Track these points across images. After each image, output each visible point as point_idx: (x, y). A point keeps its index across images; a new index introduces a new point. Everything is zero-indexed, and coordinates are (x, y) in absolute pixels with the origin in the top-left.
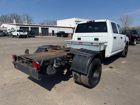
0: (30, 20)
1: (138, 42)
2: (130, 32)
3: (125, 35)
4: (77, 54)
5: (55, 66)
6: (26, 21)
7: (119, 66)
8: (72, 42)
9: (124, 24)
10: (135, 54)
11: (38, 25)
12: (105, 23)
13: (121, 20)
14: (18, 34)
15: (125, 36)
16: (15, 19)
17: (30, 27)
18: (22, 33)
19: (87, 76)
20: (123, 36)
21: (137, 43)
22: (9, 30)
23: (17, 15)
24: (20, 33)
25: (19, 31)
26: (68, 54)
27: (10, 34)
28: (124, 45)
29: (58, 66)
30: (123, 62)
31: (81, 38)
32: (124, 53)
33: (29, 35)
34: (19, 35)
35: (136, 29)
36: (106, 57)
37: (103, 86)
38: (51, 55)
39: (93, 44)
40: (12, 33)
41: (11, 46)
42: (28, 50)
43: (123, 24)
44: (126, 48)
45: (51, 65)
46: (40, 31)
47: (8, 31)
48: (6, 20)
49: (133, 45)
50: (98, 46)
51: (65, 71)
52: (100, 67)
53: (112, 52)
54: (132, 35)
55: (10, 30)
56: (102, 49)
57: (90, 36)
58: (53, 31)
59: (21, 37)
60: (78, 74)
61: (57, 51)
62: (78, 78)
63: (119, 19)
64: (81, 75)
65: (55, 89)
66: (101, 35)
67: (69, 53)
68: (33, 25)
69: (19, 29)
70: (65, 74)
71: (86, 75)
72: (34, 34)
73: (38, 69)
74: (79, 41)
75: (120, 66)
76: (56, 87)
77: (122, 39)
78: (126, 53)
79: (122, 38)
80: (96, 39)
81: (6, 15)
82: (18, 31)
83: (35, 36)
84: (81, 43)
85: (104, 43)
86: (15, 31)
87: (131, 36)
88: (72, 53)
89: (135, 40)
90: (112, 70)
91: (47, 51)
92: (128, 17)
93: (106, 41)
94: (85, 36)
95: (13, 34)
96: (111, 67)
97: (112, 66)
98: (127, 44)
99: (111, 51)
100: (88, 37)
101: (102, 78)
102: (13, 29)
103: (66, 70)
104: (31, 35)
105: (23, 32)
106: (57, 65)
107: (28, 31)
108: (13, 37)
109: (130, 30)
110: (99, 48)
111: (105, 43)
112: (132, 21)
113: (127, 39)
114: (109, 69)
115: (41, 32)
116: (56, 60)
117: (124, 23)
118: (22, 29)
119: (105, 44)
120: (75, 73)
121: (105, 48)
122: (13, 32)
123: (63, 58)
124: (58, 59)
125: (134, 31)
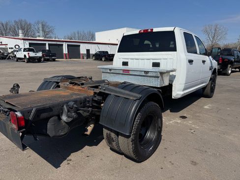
0: (49, 32)
1: (234, 70)
2: (220, 50)
3: (210, 57)
4: (112, 93)
5: (64, 118)
6: (41, 33)
7: (198, 114)
8: (110, 70)
9: (211, 39)
10: (229, 91)
11: (63, 40)
12: (172, 33)
13: (206, 31)
14: (25, 56)
15: (211, 59)
16: (23, 29)
17: (47, 43)
18: (32, 54)
19: (130, 139)
20: (207, 58)
21: (232, 72)
22: (10, 48)
23: (26, 23)
24: (28, 53)
25: (27, 50)
26: (95, 93)
27: (12, 56)
28: (209, 75)
29: (70, 120)
30: (206, 107)
31: (128, 62)
32: (208, 90)
33: (46, 58)
34: (27, 57)
35: (231, 47)
36: (173, 98)
37: (165, 157)
38: (60, 96)
39: (149, 75)
40: (15, 53)
41: (10, 76)
42: (18, 86)
43: (209, 39)
44: (213, 80)
45: (56, 118)
46: (65, 50)
47: (10, 51)
48: (7, 31)
49: (226, 74)
50: (158, 77)
51: (90, 128)
52: (159, 120)
53: (185, 89)
54: (224, 57)
55: (12, 48)
56: (166, 83)
57: (144, 59)
58: (88, 51)
59: (31, 60)
60: (113, 135)
61: (76, 87)
62: (114, 141)
63: (202, 31)
64: (120, 137)
65: (68, 164)
66: (165, 57)
67: (97, 91)
68: (53, 39)
69: (27, 46)
70: (88, 133)
71: (128, 137)
72: (54, 55)
73: (20, 128)
74: (125, 68)
75: (201, 115)
76: (70, 160)
77: (204, 64)
78: (212, 90)
79: (204, 62)
80: (156, 65)
81: (7, 23)
82: (25, 50)
83: (56, 60)
84: (126, 72)
85: (168, 72)
86: (20, 50)
87: (223, 60)
88: (103, 91)
89: (229, 66)
90: (185, 122)
91: (59, 87)
92: (218, 26)
93: (174, 67)
94: (136, 59)
95: (17, 56)
96: (184, 117)
97: (185, 115)
98: (214, 72)
99: (183, 87)
100: (141, 60)
101: (164, 140)
102: (17, 47)
103: (92, 126)
104: (48, 58)
105: (34, 52)
106: (69, 117)
107: (44, 51)
108: (17, 61)
109: (219, 48)
110: (159, 81)
111: (172, 71)
112: (224, 33)
113: (215, 64)
114: (179, 121)
115: (67, 53)
116: (66, 106)
117: (210, 37)
118: (33, 47)
119: (171, 73)
120: (109, 132)
121: (173, 81)
122: (18, 51)
123: (83, 103)
124: (71, 103)
125: (228, 51)
